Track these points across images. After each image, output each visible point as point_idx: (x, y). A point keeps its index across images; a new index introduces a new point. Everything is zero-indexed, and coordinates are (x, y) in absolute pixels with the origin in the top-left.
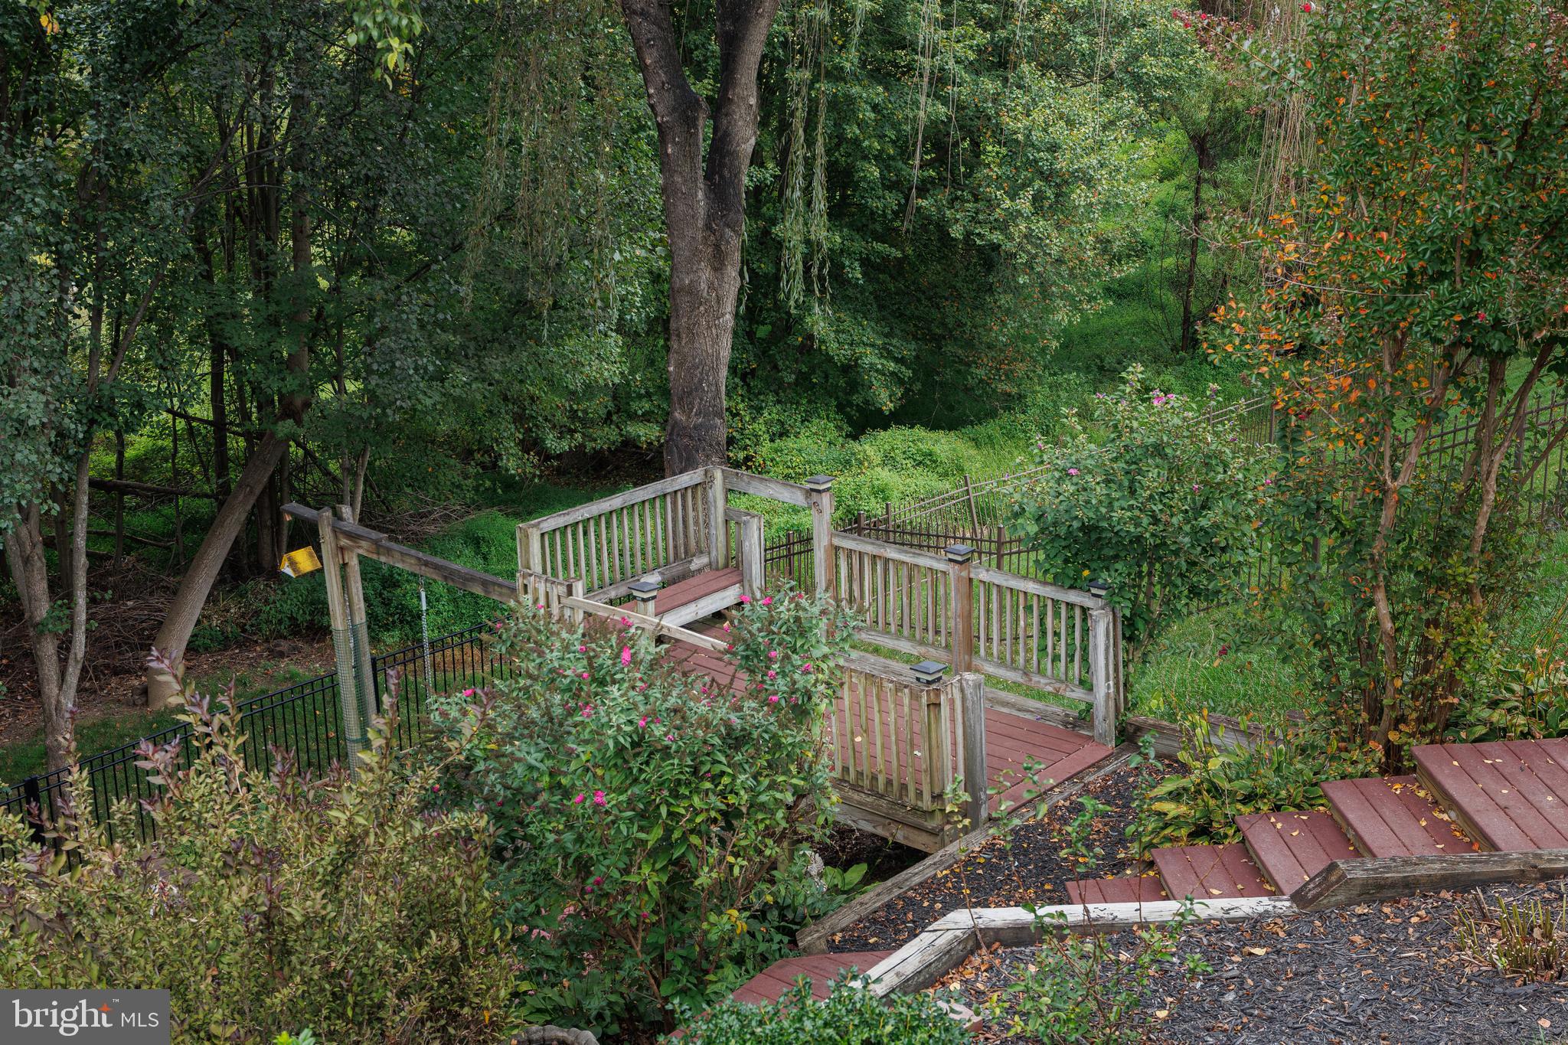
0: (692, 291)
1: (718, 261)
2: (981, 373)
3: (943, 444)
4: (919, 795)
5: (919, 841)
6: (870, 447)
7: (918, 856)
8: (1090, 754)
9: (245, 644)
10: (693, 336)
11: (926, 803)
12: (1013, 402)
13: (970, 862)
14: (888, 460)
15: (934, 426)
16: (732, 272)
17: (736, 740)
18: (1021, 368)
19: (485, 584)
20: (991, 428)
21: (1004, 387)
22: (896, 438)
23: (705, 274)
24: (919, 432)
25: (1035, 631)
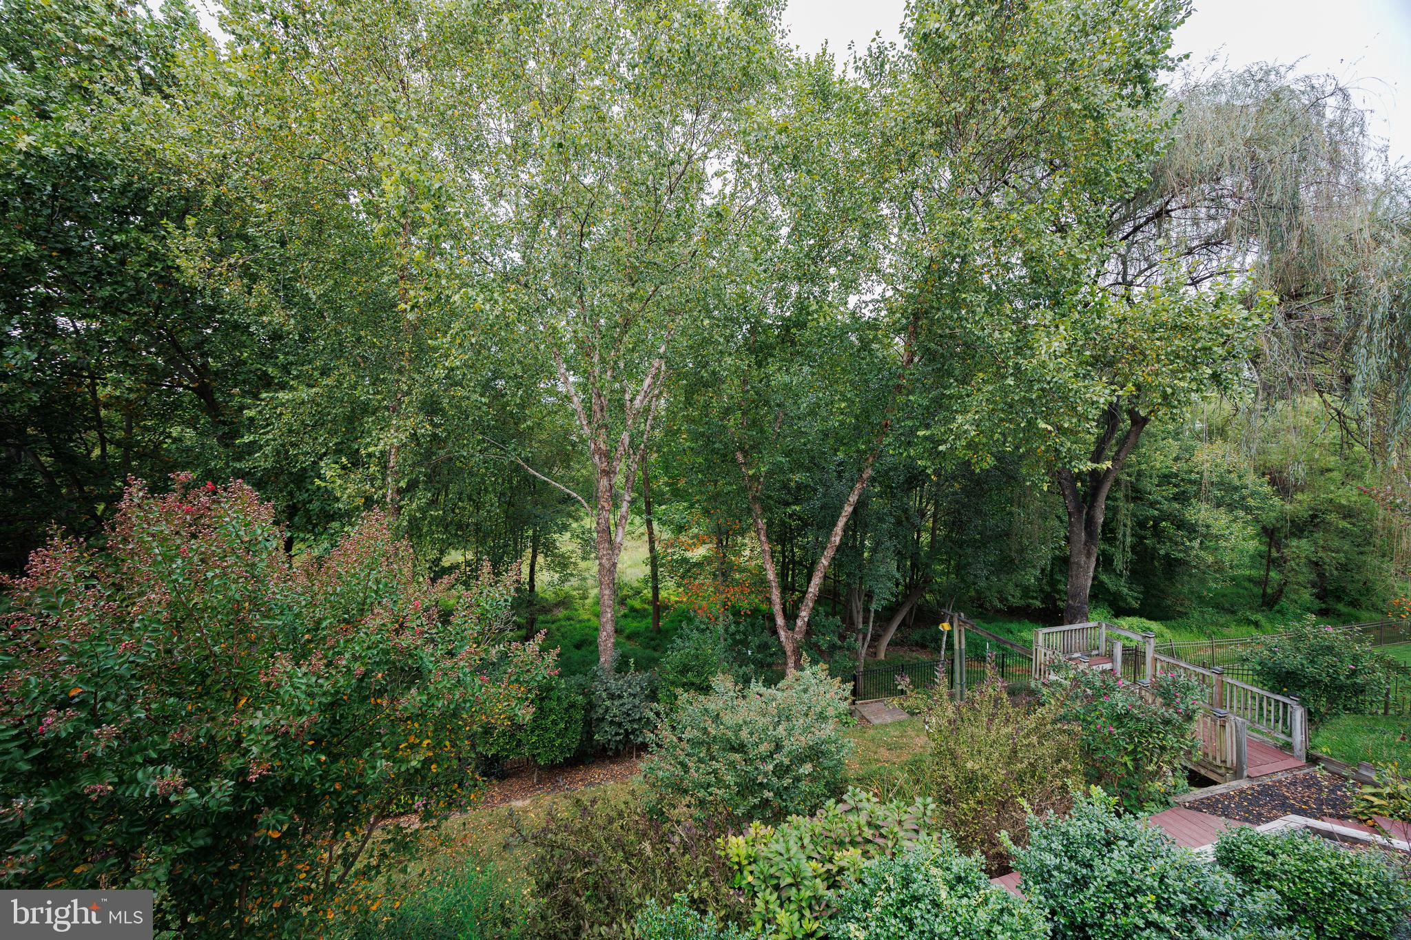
0: (1078, 564)
1: (1089, 556)
2: (1169, 602)
3: (1155, 626)
4: (1215, 759)
5: (1213, 777)
6: (1125, 622)
7: (1215, 783)
8: (1292, 763)
9: (902, 646)
10: (1077, 577)
11: (1218, 762)
12: (1182, 615)
13: (1242, 791)
14: (1131, 628)
15: (1150, 619)
16: (1093, 559)
17: (1167, 722)
18: (1187, 603)
19: (1012, 645)
20: (1173, 623)
21: (1181, 609)
22: (1134, 620)
23: (1083, 559)
24: (1143, 620)
25: (1257, 707)
